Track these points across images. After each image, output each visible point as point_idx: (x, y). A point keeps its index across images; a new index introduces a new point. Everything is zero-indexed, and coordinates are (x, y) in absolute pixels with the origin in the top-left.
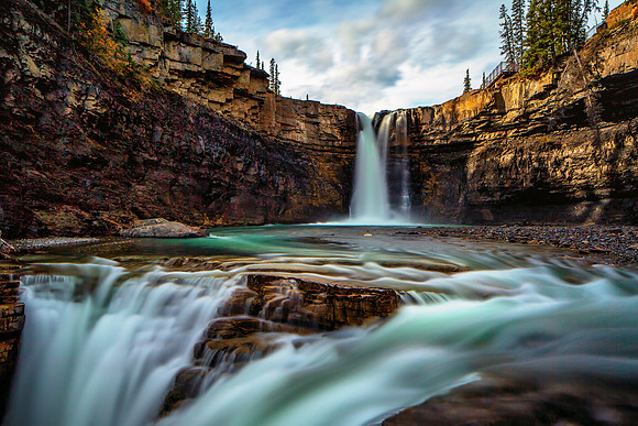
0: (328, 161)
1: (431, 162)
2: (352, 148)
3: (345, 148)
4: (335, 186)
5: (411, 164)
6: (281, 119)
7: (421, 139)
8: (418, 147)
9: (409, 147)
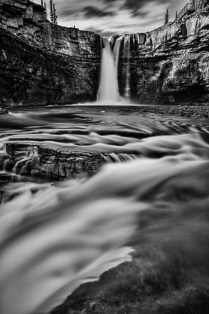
0: (84, 67)
1: (143, 68)
2: (98, 59)
3: (94, 59)
4: (88, 82)
5: (131, 69)
6: (55, 40)
7: (138, 54)
8: (136, 59)
9: (131, 59)
